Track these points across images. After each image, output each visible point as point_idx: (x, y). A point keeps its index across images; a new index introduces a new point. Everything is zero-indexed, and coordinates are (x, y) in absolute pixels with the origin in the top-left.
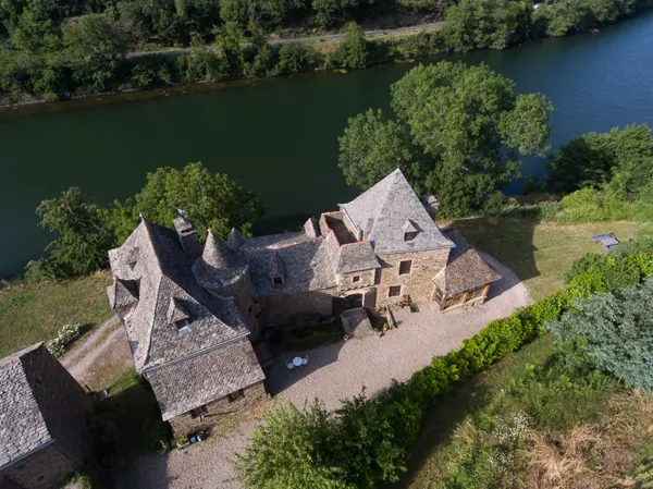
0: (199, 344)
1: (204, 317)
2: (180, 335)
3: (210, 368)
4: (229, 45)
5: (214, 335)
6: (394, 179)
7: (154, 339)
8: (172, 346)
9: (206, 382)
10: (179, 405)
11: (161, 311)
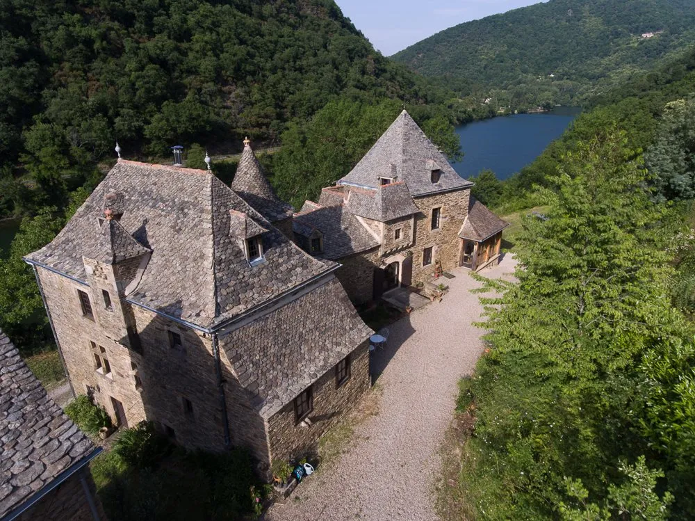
0: (285, 281)
1: (279, 244)
2: (255, 269)
3: (304, 327)
4: (45, 174)
5: (299, 270)
6: (401, 125)
7: (219, 275)
8: (248, 287)
9: (304, 349)
10: (279, 391)
11: (221, 231)
